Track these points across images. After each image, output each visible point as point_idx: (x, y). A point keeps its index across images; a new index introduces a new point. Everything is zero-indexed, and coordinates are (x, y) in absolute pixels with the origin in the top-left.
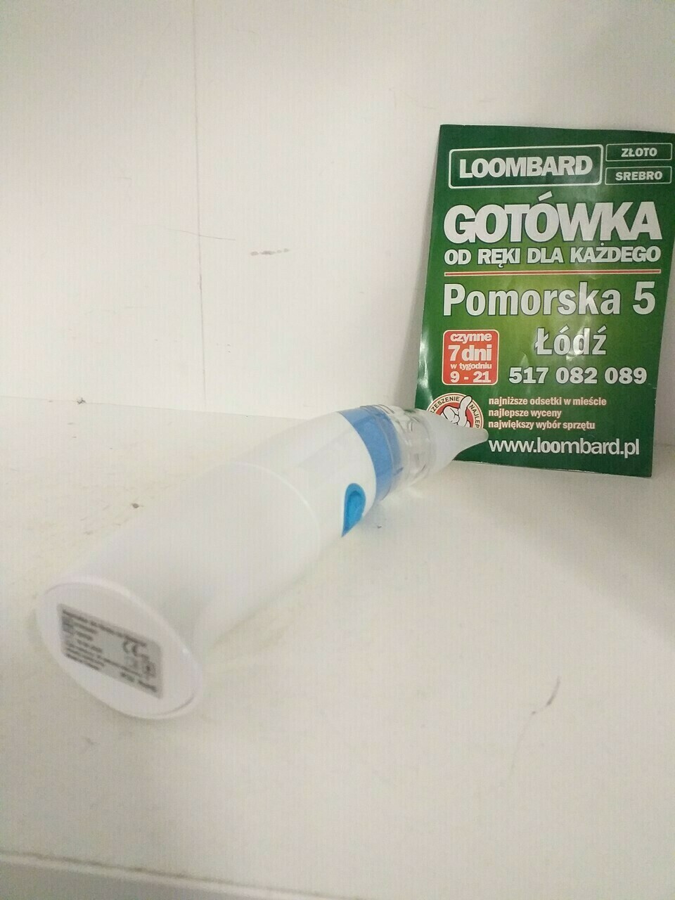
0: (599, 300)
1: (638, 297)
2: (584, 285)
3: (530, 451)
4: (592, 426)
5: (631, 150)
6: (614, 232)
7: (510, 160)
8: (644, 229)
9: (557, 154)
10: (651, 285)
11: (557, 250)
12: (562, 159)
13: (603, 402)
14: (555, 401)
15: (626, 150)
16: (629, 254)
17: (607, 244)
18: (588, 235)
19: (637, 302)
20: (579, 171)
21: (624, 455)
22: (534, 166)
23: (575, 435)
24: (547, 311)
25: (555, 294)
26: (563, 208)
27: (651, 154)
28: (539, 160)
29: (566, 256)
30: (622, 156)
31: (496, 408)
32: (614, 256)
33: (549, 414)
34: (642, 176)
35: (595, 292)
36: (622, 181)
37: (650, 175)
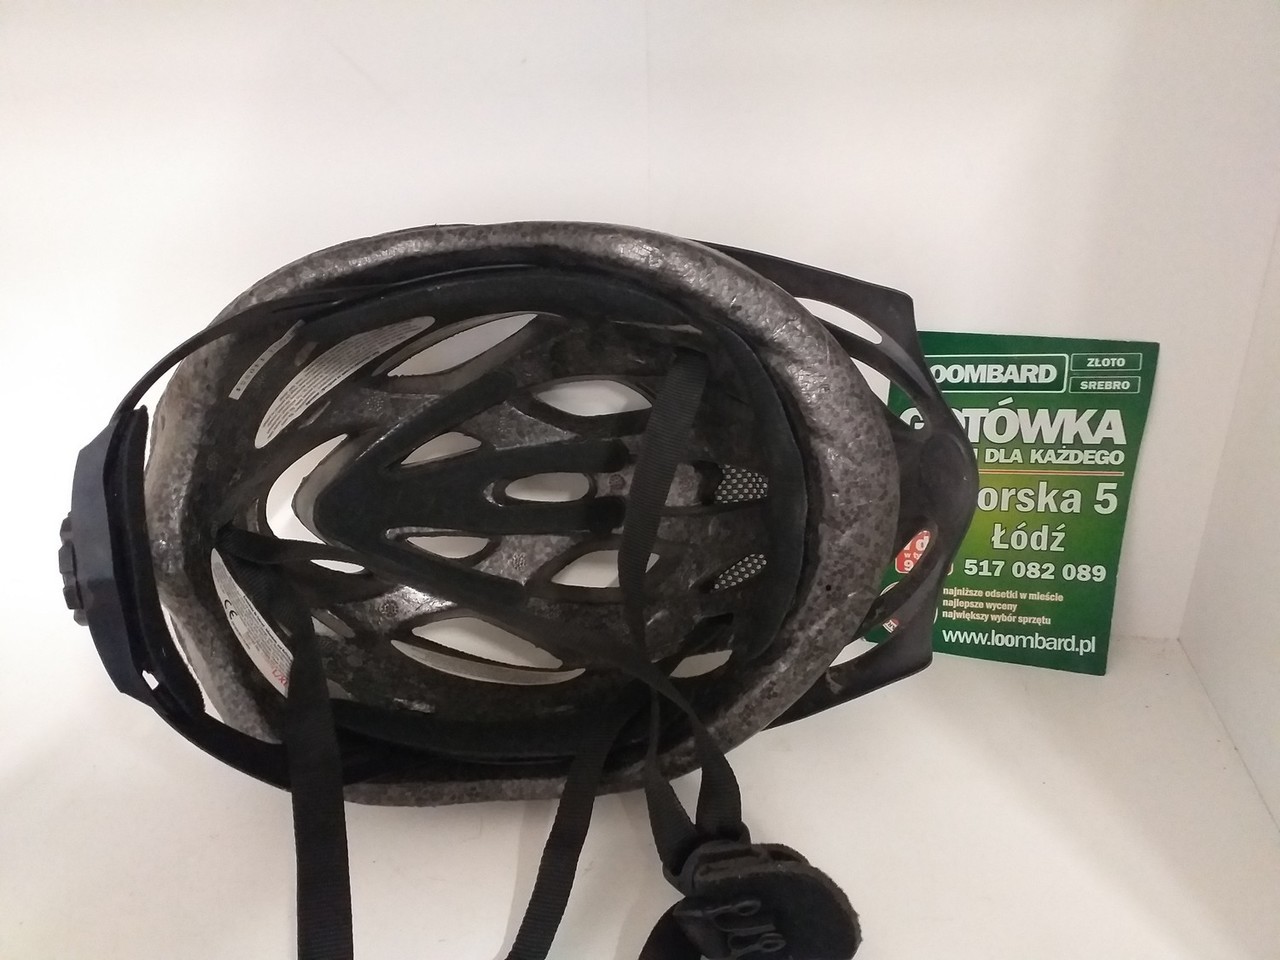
0: (1058, 499)
1: (1100, 497)
2: (1043, 485)
3: (983, 643)
4: (1048, 622)
5: (1097, 360)
6: (1077, 436)
7: (970, 368)
8: (1109, 433)
9: (1019, 363)
10: (1113, 486)
11: (1017, 452)
12: (1024, 367)
13: (1060, 598)
14: (1011, 594)
15: (1092, 360)
16: (1092, 457)
17: (1069, 447)
18: (1049, 437)
19: (1099, 502)
20: (1042, 380)
21: (1079, 652)
22: (995, 374)
23: (1030, 630)
24: (1005, 507)
25: (1013, 492)
26: (1024, 413)
27: (1119, 365)
28: (1000, 368)
29: (1026, 456)
30: (1088, 365)
31: (950, 597)
32: (1076, 459)
33: (1004, 607)
34: (1108, 385)
35: (1054, 492)
36: (1087, 390)
37: (1117, 385)
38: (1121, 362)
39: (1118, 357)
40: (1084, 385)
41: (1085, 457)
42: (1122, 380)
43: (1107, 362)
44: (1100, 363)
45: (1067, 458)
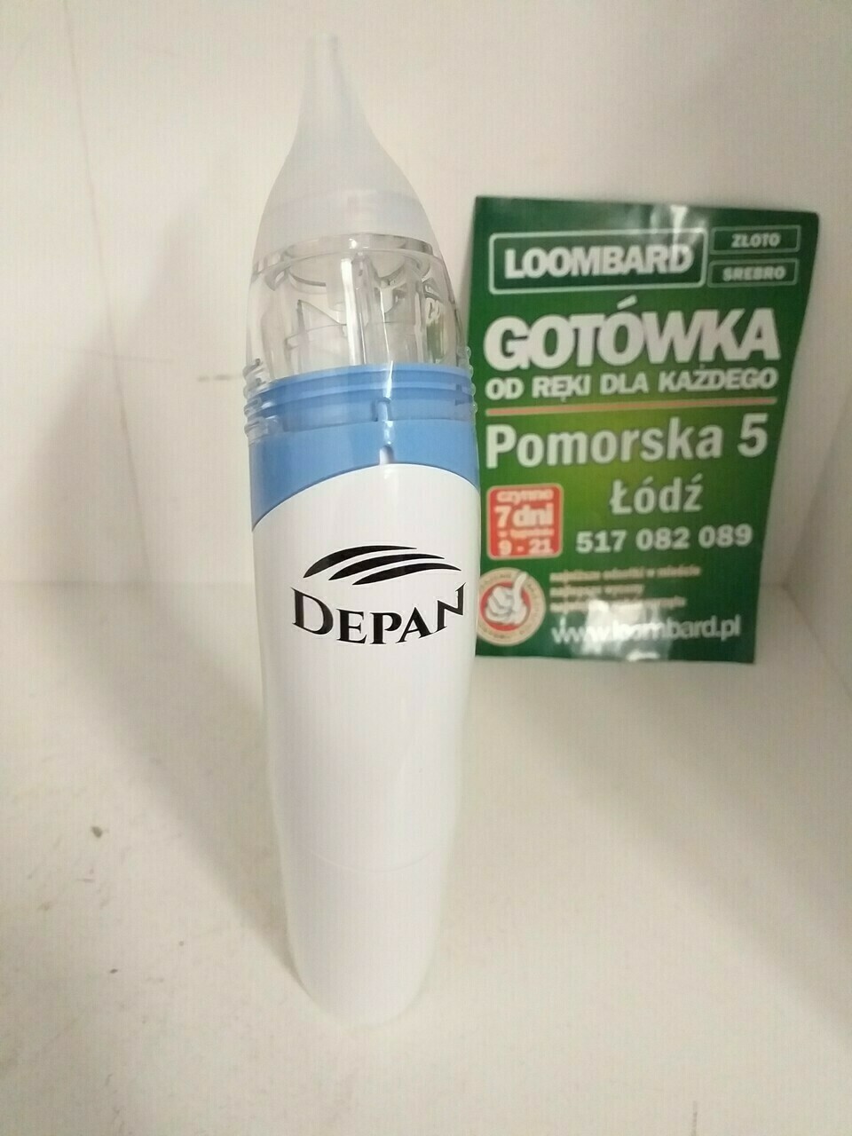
0: (694, 441)
1: (746, 433)
2: (675, 423)
4: (682, 603)
5: (745, 237)
6: (719, 351)
7: (579, 251)
8: (758, 344)
9: (643, 243)
10: (762, 418)
11: (641, 376)
12: (650, 250)
13: (697, 571)
14: (635, 573)
15: (737, 237)
17: (709, 366)
18: (683, 355)
19: (744, 441)
20: (675, 268)
21: (720, 637)
22: (613, 260)
24: (626, 456)
25: (636, 434)
26: (651, 318)
27: (771, 243)
28: (619, 251)
29: (653, 382)
30: (735, 244)
31: (559, 585)
32: (717, 381)
33: (628, 589)
34: (758, 273)
35: (689, 431)
36: (732, 281)
37: (769, 273)
38: (774, 239)
39: (771, 232)
40: (728, 274)
41: (728, 379)
42: (775, 266)
43: (757, 240)
44: (748, 241)
45: (706, 382)
